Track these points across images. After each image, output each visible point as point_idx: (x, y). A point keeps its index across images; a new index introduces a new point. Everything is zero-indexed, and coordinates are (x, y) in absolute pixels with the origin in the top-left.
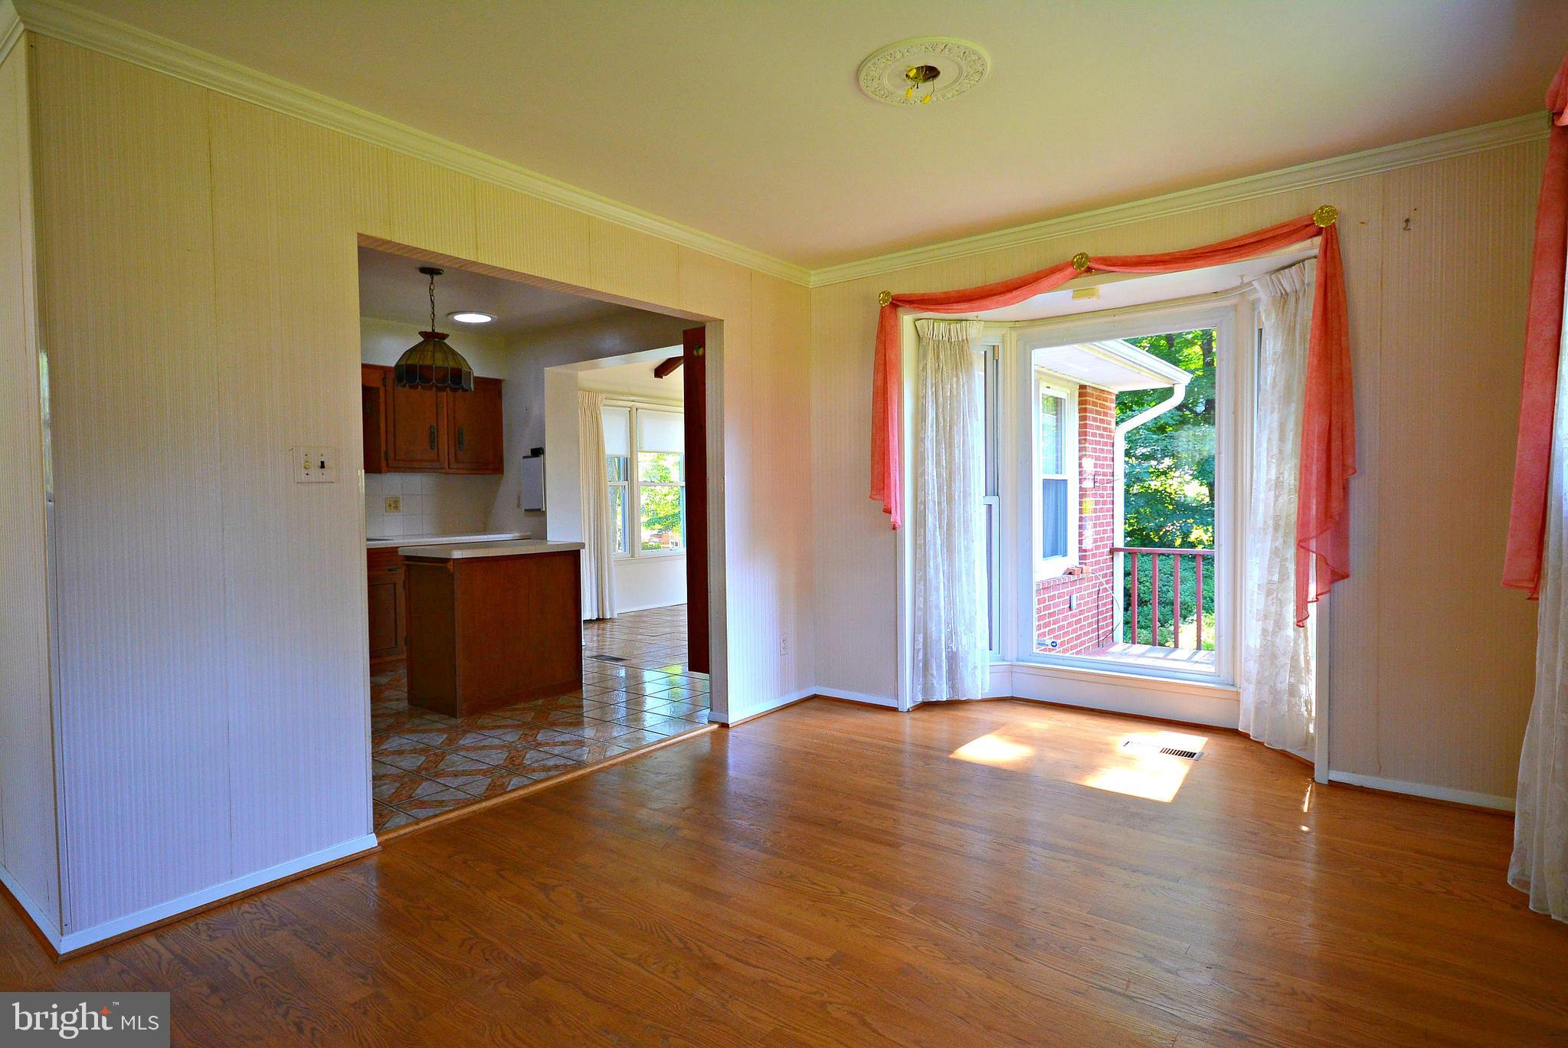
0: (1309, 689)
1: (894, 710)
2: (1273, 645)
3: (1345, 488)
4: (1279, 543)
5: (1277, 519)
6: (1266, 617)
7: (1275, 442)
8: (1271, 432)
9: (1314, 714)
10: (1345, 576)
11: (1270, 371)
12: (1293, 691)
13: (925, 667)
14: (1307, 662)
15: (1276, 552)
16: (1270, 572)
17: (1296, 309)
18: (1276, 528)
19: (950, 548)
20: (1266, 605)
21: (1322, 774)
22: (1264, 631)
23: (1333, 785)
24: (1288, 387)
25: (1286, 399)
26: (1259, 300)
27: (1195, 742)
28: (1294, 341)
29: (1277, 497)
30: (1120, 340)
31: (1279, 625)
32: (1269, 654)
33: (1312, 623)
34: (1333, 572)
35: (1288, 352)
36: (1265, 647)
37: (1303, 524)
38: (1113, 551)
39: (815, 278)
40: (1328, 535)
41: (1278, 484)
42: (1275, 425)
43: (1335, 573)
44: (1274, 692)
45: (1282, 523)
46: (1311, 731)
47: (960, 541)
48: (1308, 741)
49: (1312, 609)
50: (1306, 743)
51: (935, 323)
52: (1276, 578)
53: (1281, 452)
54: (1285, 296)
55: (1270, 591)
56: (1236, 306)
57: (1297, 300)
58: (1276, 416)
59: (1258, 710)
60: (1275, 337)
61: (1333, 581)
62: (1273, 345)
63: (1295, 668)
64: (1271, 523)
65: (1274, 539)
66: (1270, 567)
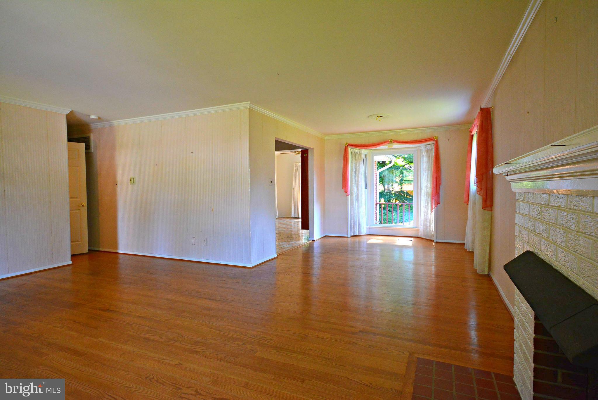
0: (433, 226)
1: (347, 237)
2: (426, 217)
3: (439, 187)
4: (427, 198)
5: (427, 193)
6: (425, 212)
7: (426, 178)
8: (425, 176)
9: (434, 230)
10: (439, 203)
11: (425, 165)
12: (430, 226)
13: (353, 227)
14: (432, 220)
15: (427, 200)
16: (426, 204)
17: (430, 152)
18: (427, 195)
19: (358, 200)
20: (425, 210)
21: (435, 241)
22: (425, 215)
23: (437, 242)
24: (429, 168)
25: (428, 170)
26: (422, 149)
27: (412, 239)
28: (430, 160)
29: (427, 189)
30: (391, 155)
31: (427, 213)
32: (426, 220)
33: (434, 213)
34: (437, 203)
35: (429, 161)
36: (425, 218)
37: (432, 194)
38: (376, 204)
39: (326, 138)
40: (436, 196)
41: (427, 186)
42: (426, 175)
43: (438, 203)
44: (426, 227)
45: (428, 194)
46: (433, 233)
47: (360, 198)
48: (433, 236)
49: (434, 209)
50: (432, 236)
51: (355, 150)
52: (427, 205)
53: (427, 180)
54: (428, 150)
55: (426, 207)
56: (417, 150)
57: (430, 151)
58: (426, 173)
59: (423, 230)
60: (426, 158)
61: (437, 204)
62: (425, 159)
63: (430, 222)
64: (426, 194)
65: (426, 197)
66: (426, 202)
